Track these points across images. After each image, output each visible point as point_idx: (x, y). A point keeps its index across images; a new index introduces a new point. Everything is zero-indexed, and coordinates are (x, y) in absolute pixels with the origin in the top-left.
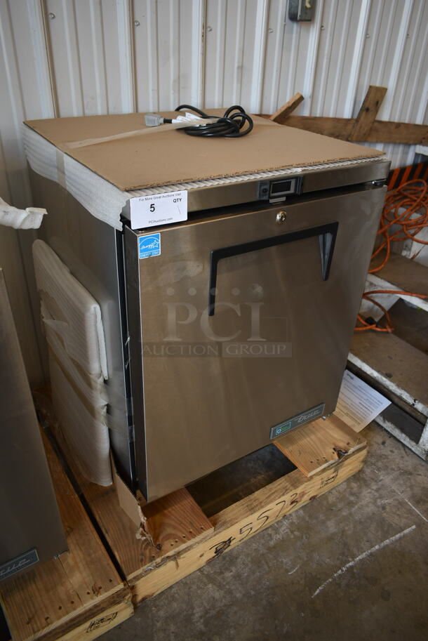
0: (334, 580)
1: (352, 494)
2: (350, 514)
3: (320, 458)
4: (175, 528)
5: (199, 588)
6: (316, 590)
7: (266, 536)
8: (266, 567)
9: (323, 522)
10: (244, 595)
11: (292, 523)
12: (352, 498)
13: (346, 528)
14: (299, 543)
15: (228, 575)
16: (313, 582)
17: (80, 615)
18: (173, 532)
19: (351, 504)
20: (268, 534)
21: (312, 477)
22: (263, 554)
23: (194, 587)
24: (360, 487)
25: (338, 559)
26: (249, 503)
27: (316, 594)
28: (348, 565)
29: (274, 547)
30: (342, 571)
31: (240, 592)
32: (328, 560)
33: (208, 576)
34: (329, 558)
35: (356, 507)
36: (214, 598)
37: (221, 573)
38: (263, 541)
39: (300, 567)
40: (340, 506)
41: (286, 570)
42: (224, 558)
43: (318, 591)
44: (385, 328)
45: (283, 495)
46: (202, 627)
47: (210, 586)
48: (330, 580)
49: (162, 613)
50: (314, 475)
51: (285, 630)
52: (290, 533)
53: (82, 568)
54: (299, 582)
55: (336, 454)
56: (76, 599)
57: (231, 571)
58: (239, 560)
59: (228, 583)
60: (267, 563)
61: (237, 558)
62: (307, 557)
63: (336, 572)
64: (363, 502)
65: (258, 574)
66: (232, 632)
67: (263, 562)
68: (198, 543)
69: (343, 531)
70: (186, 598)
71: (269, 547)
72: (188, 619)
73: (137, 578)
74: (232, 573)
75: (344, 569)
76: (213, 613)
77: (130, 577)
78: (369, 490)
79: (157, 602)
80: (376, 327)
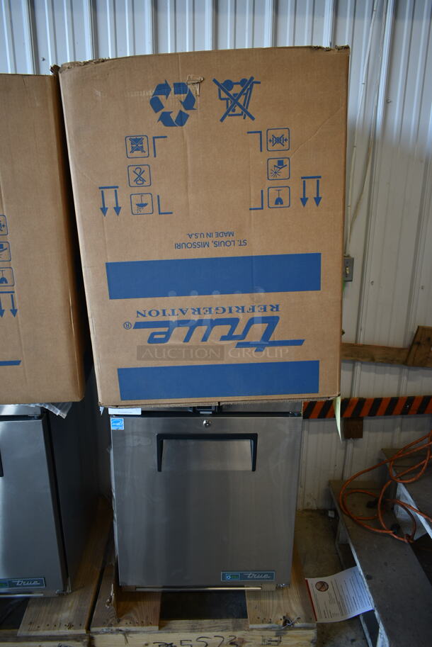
3: (267, 618)
4: (136, 615)
17: (56, 636)
18: (133, 616)
21: (252, 629)
26: (195, 625)
44: (403, 538)
45: (222, 631)
50: (256, 628)
53: (72, 610)
55: (283, 621)
56: (58, 626)
68: (144, 632)
73: (97, 633)
77: (93, 629)
80: (394, 533)
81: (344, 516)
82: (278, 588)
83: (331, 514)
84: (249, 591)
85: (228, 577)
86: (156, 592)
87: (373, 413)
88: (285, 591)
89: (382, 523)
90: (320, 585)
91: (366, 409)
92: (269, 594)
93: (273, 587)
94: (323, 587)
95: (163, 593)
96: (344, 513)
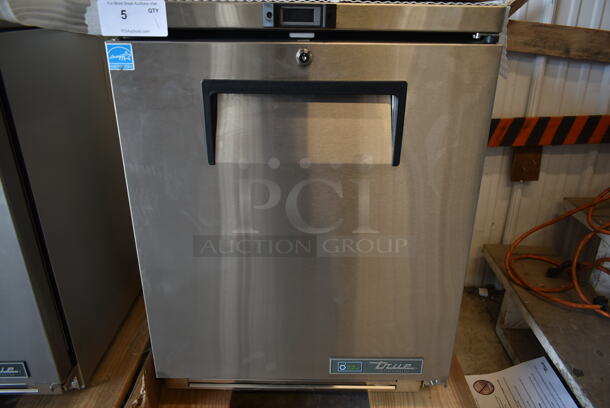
80: (602, 309)
81: (516, 287)
82: (424, 387)
83: (483, 292)
84: (373, 391)
85: (342, 368)
86: (222, 391)
87: (558, 140)
88: (434, 392)
89: (582, 295)
90: (481, 387)
91: (549, 134)
92: (409, 396)
93: (414, 386)
94: (485, 388)
95: (236, 392)
96: (515, 283)
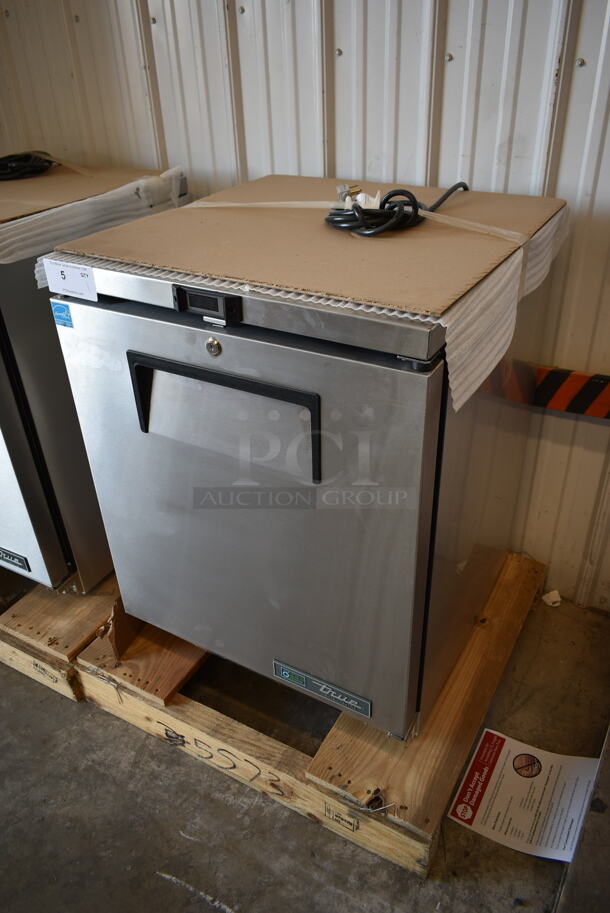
0: (194, 894)
1: (361, 877)
2: (319, 886)
3: (344, 777)
4: (147, 667)
5: (126, 744)
6: (168, 873)
7: (226, 785)
8: (179, 801)
9: (284, 850)
10: (133, 792)
11: (261, 809)
12: (352, 880)
13: (290, 887)
14: (232, 828)
15: (153, 765)
16: (180, 867)
17: (33, 647)
18: (141, 668)
19: (340, 880)
20: (229, 785)
21: (309, 782)
22: (196, 791)
23: (125, 739)
24: (384, 886)
25: (230, 890)
26: (224, 725)
27: (164, 875)
28: (224, 907)
29: (212, 800)
30: (213, 901)
31: (136, 786)
32: (222, 876)
33: (144, 746)
34: (226, 877)
35: (340, 891)
36: (120, 763)
37: (153, 757)
38: (214, 784)
39: (196, 842)
40: (326, 864)
41: (185, 827)
42: (174, 752)
43: (167, 877)
45: (258, 759)
46: (82, 766)
47: (133, 753)
48: (191, 889)
49: (87, 724)
50: (315, 784)
51: (103, 854)
52: (242, 811)
53: (74, 622)
54: (173, 848)
55: (371, 796)
56: (41, 634)
57: (159, 766)
58: (177, 768)
59: (143, 769)
60: (185, 800)
61: (179, 765)
62: (214, 846)
63: (206, 893)
64: (354, 901)
65: (166, 796)
66: (85, 798)
67: (185, 796)
69: (281, 884)
70: (111, 737)
71: (210, 794)
72: (88, 750)
73: (84, 668)
74: (156, 768)
75: (216, 903)
76: (102, 770)
77: (80, 661)
78: (386, 904)
79: (97, 715)
85: (285, 675)
90: (524, 762)
94: (528, 767)
